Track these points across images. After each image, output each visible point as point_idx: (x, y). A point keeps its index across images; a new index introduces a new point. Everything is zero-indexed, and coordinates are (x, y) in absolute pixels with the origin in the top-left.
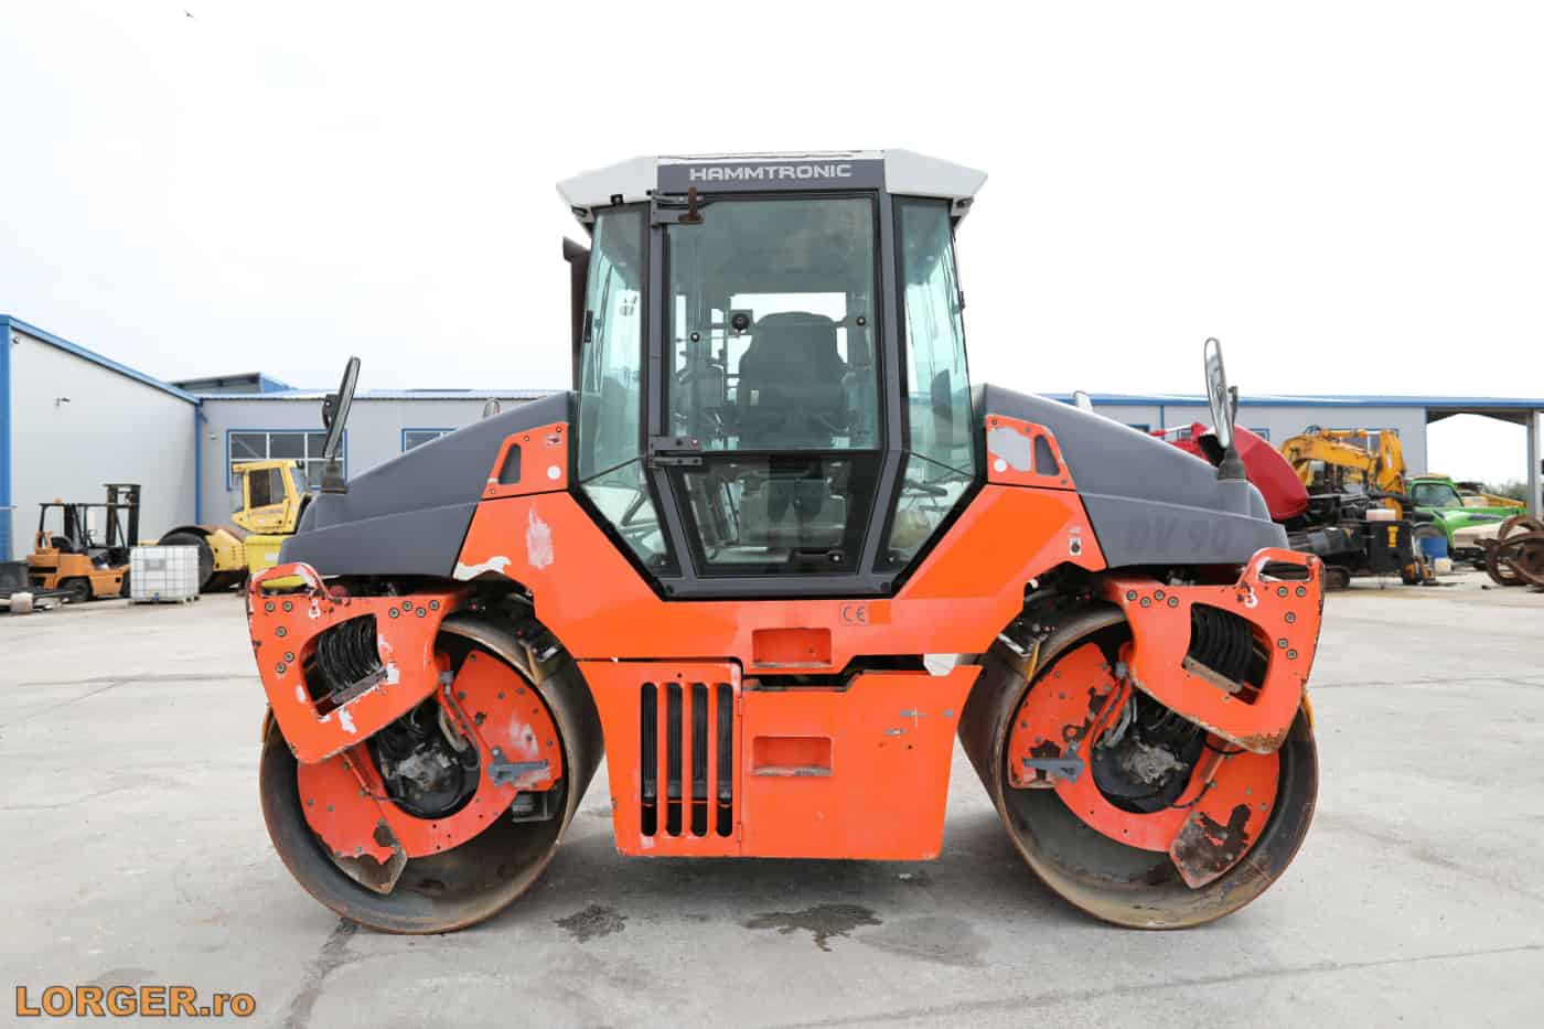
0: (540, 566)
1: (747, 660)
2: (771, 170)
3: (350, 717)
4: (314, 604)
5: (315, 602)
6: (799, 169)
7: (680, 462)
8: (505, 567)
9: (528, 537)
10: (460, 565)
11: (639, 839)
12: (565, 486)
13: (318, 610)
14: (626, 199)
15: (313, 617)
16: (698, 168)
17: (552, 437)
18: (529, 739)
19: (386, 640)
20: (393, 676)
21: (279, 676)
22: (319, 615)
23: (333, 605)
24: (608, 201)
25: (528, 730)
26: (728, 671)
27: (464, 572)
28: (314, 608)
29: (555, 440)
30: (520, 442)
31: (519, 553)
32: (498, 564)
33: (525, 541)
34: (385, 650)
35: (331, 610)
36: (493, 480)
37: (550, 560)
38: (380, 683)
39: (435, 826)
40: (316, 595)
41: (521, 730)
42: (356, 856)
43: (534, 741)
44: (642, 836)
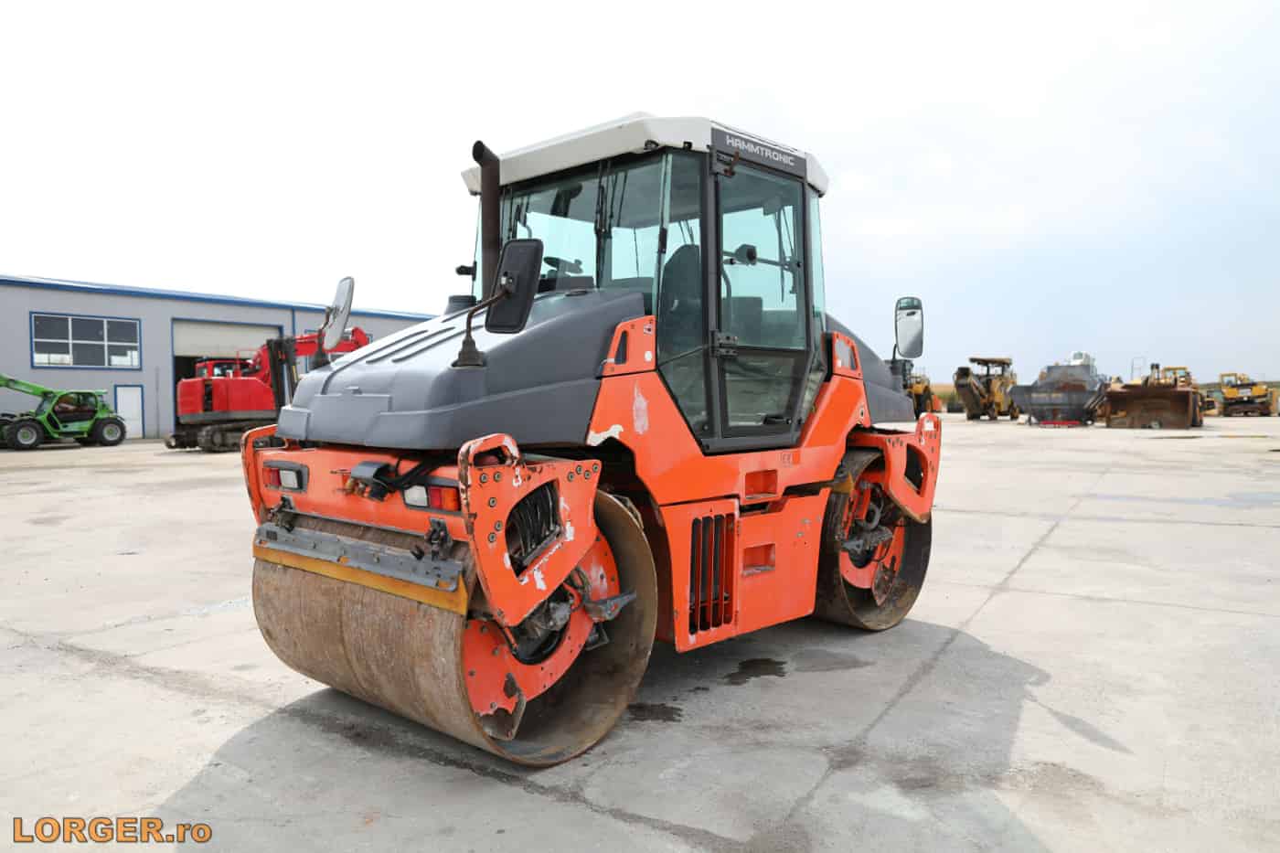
0: (641, 433)
1: (743, 495)
2: (762, 149)
3: (542, 576)
4: (517, 473)
5: (518, 470)
6: (774, 153)
7: (727, 352)
8: (620, 433)
9: (634, 409)
10: (592, 433)
11: (688, 638)
12: (653, 368)
13: (519, 478)
14: (694, 147)
15: (515, 484)
16: (731, 136)
17: (647, 327)
18: (602, 577)
19: (565, 502)
20: (570, 533)
21: (490, 545)
22: (521, 481)
23: (530, 472)
24: (681, 145)
25: (601, 571)
26: (733, 504)
27: (595, 439)
28: (517, 477)
29: (649, 330)
30: (629, 329)
31: (628, 422)
32: (615, 431)
33: (632, 410)
34: (565, 509)
35: (529, 478)
36: (611, 360)
37: (646, 428)
38: (561, 541)
39: (542, 669)
40: (518, 464)
41: (597, 572)
42: (491, 712)
43: (605, 580)
44: (690, 636)
